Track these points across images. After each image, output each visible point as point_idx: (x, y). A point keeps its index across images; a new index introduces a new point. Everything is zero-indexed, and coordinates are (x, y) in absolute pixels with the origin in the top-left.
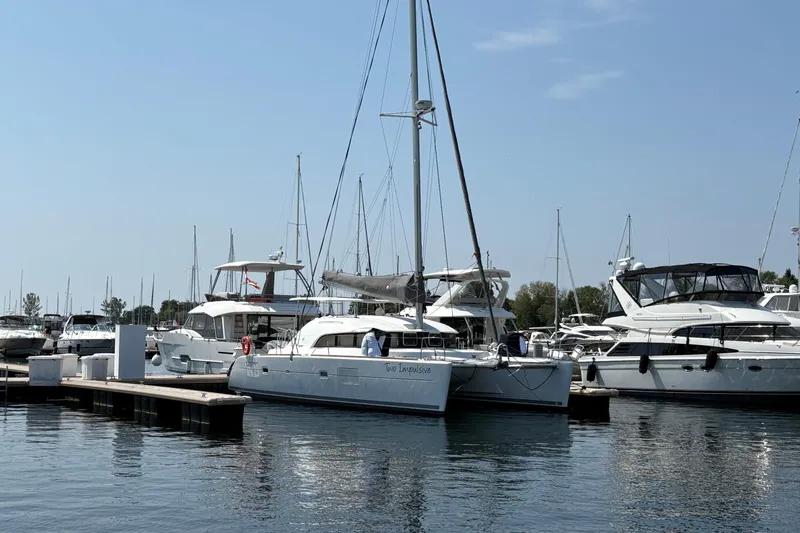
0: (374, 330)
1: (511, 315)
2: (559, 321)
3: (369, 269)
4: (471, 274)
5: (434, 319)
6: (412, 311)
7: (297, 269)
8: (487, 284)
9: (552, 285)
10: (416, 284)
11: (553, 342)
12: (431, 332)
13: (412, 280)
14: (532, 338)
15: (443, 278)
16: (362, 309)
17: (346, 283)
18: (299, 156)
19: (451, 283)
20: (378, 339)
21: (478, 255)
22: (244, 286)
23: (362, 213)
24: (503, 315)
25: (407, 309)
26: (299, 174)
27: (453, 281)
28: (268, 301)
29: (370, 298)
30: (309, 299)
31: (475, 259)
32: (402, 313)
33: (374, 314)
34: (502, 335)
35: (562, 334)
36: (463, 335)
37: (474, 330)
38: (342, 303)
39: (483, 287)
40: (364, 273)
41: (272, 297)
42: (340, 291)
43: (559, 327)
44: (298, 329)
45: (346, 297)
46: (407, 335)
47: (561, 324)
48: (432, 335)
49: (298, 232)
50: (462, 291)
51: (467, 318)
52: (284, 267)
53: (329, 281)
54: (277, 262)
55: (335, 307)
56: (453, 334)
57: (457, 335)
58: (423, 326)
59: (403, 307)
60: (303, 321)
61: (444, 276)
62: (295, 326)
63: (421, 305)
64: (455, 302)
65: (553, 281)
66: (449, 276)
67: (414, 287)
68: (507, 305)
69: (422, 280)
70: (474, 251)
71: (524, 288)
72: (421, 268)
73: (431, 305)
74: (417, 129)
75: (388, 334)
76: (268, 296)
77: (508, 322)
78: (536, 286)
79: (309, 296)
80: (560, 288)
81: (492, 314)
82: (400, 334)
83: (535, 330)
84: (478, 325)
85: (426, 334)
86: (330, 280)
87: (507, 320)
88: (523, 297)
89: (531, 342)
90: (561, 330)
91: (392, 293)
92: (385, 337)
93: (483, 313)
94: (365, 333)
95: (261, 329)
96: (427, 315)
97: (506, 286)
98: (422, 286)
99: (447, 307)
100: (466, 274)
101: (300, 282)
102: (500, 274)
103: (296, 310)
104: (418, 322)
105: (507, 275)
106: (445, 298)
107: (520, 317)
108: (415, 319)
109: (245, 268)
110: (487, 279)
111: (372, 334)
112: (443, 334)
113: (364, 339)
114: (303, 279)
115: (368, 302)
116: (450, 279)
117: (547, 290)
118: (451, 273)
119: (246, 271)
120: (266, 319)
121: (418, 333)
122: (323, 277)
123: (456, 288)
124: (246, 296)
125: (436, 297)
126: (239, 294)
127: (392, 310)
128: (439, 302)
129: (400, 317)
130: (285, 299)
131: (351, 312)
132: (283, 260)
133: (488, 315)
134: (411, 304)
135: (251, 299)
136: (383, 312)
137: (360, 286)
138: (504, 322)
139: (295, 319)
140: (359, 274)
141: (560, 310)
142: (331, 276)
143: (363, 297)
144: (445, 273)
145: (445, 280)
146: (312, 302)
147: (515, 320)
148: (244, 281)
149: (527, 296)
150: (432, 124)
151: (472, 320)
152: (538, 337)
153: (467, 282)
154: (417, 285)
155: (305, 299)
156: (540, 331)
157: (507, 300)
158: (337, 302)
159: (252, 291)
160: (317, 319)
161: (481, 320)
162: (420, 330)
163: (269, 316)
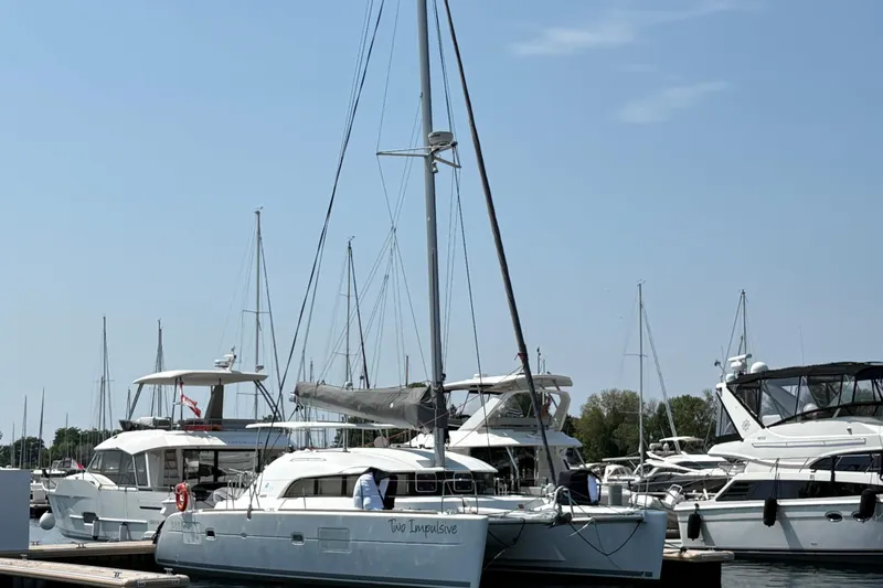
0: (372, 470)
1: (575, 443)
2: (646, 449)
3: (365, 377)
4: (514, 382)
5: (460, 451)
6: (427, 440)
7: (257, 380)
8: (538, 398)
9: (635, 394)
10: (433, 400)
11: (638, 479)
12: (457, 471)
13: (427, 394)
14: (606, 475)
15: (473, 389)
16: (356, 438)
17: (330, 401)
18: (258, 213)
19: (486, 396)
20: (378, 483)
21: (524, 355)
22: (178, 407)
23: (353, 294)
24: (562, 442)
25: (421, 436)
26: (260, 239)
27: (489, 393)
28: (215, 429)
29: (366, 421)
30: (276, 424)
31: (519, 362)
32: (415, 442)
33: (373, 446)
34: (561, 473)
35: (651, 467)
36: (504, 472)
37: (522, 464)
38: (324, 430)
39: (533, 403)
40: (358, 384)
41: (220, 423)
42: (321, 412)
43: (646, 457)
44: (259, 470)
45: (330, 421)
46: (422, 476)
47: (649, 453)
48: (458, 476)
49: (258, 324)
50: (502, 406)
51: (510, 447)
52: (238, 377)
53: (306, 397)
54: (227, 371)
55: (314, 436)
56: (491, 473)
57: (496, 475)
58: (445, 462)
59: (414, 434)
60: (267, 457)
61: (475, 386)
62: (255, 464)
63: (441, 430)
64: (493, 424)
65: (635, 389)
66: (481, 386)
67: (431, 405)
68: (570, 427)
69: (443, 392)
70: (517, 350)
71: (593, 399)
72: (440, 376)
73: (456, 429)
74: (431, 174)
75: (393, 476)
76: (214, 420)
77: (571, 452)
78: (611, 397)
79: (275, 419)
80: (646, 399)
81: (545, 442)
82: (411, 475)
83: (612, 463)
84: (526, 456)
85: (450, 475)
86: (307, 395)
87: (569, 449)
88: (593, 414)
89: (605, 481)
90: (649, 462)
91: (398, 413)
92: (387, 480)
93: (533, 440)
94: (359, 475)
95: (203, 470)
96: (451, 445)
97: (565, 399)
98: (442, 401)
99: (479, 431)
100: (507, 383)
101: (261, 397)
102: (557, 382)
103: (256, 442)
104: (437, 457)
105: (567, 382)
106: (478, 418)
107: (589, 443)
108: (432, 451)
109: (179, 381)
110: (539, 390)
111: (368, 477)
112: (476, 475)
113: (358, 484)
114: (266, 394)
115: (363, 428)
116: (485, 390)
117: (626, 401)
118: (486, 381)
119: (182, 384)
120: (212, 454)
121: (438, 473)
122: (296, 393)
123: (493, 403)
124: (181, 422)
125: (463, 418)
126: (172, 419)
127: (397, 439)
128: (468, 424)
129: (410, 449)
130: (239, 425)
131: (338, 443)
132: (236, 368)
133: (540, 443)
134: (426, 430)
135: (187, 426)
136: (386, 442)
137: (352, 404)
138: (565, 451)
139: (255, 454)
140: (350, 384)
141: (647, 431)
142: (306, 391)
143: (354, 420)
144: (476, 381)
145: (476, 392)
146: (281, 430)
147: (580, 449)
148: (178, 399)
149: (598, 412)
150: (454, 165)
151: (517, 450)
152: (616, 472)
153: (509, 395)
154: (435, 401)
155: (269, 425)
156: (617, 463)
157: (568, 417)
158: (318, 430)
159: (189, 415)
160: (287, 456)
161: (531, 450)
162: (441, 469)
163: (216, 451)
